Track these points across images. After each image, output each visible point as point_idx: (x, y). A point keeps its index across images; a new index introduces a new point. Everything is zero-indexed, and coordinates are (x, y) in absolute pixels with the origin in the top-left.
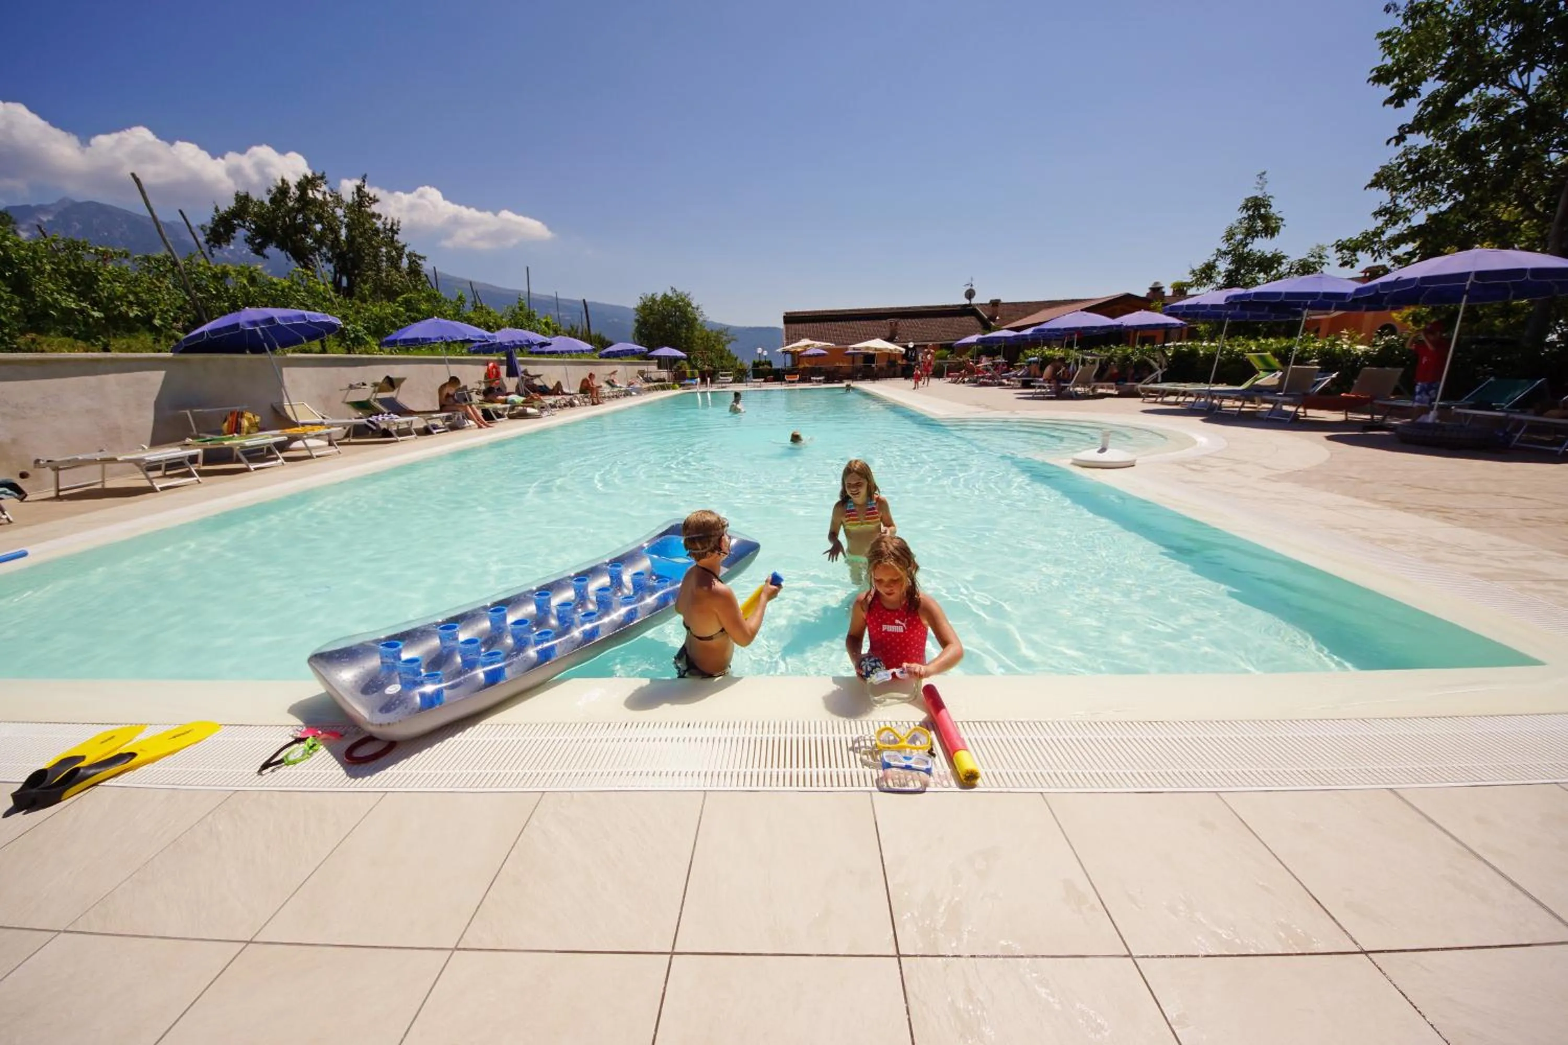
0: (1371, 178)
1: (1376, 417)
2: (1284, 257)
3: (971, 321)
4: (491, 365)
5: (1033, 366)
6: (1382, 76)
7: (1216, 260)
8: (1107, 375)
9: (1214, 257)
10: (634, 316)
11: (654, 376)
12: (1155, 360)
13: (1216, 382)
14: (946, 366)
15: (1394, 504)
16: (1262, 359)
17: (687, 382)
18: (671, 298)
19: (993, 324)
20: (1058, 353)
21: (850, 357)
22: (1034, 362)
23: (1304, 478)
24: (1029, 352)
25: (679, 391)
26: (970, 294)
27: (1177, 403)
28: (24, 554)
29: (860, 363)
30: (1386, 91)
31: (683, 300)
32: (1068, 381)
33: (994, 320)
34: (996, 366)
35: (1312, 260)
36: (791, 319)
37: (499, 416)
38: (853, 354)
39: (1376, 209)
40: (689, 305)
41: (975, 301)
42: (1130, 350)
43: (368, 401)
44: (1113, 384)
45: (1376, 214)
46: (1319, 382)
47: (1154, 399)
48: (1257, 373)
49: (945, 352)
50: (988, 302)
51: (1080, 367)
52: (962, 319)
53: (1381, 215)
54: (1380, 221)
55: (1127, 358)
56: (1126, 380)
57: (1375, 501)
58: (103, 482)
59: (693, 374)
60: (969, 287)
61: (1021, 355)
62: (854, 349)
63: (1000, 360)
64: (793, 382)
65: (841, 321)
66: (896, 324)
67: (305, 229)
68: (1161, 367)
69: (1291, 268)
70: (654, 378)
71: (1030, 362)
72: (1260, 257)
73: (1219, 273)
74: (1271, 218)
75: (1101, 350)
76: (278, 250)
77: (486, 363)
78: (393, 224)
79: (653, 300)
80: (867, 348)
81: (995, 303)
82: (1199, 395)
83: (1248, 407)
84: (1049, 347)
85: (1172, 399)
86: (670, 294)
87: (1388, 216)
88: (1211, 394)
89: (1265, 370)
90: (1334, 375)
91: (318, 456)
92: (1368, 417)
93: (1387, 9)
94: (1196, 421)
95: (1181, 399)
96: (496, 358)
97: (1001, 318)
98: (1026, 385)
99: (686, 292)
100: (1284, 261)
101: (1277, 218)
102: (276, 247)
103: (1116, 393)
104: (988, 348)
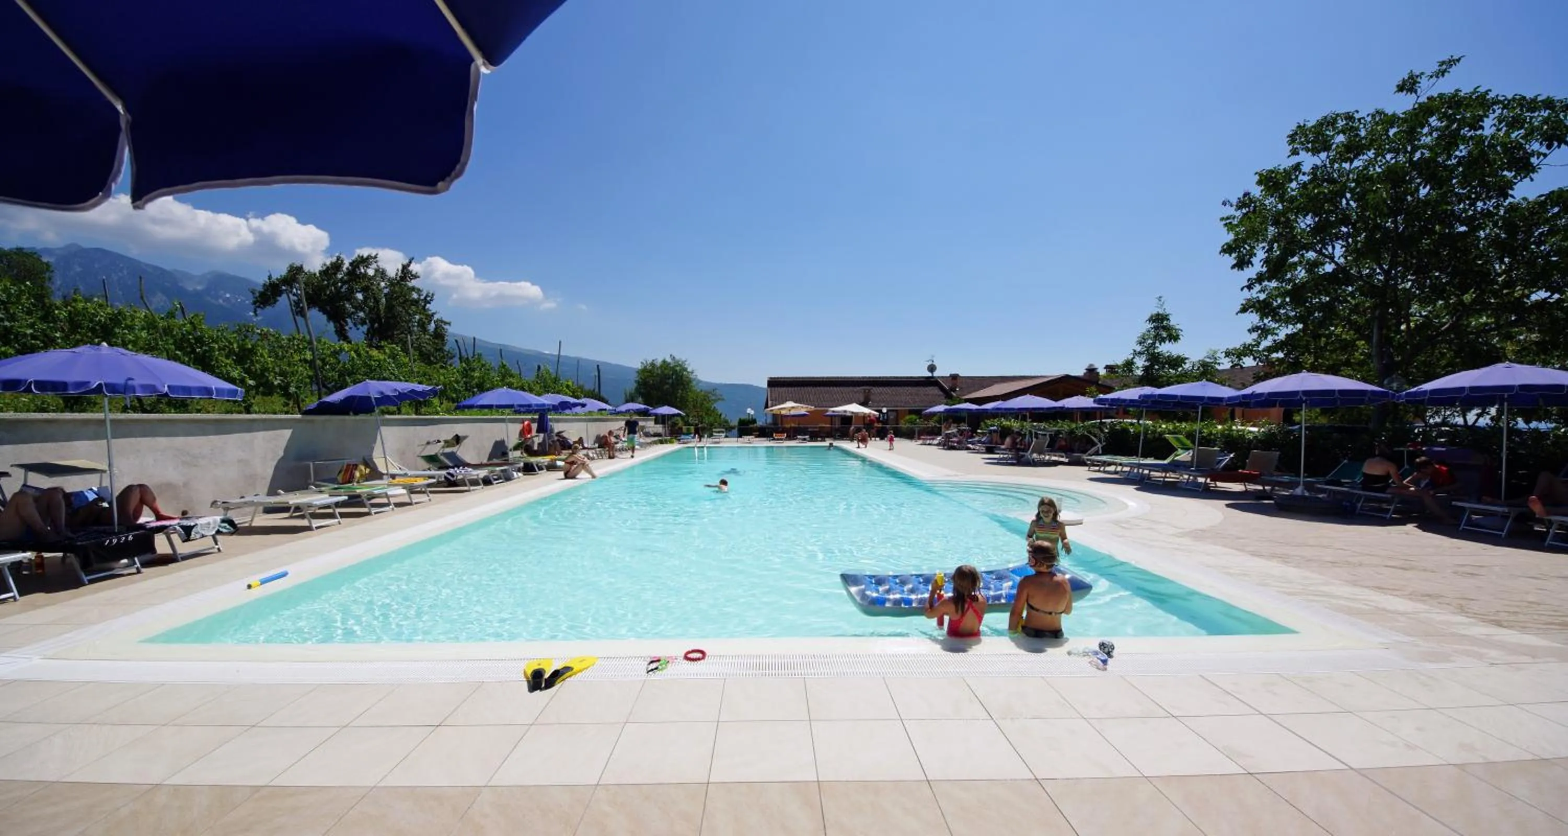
0: (1239, 307)
1: (1266, 488)
2: (1186, 359)
3: (935, 391)
4: (526, 423)
5: (994, 435)
6: (1228, 249)
7: (1134, 358)
8: (1057, 445)
9: (1132, 356)
10: (634, 377)
11: (652, 431)
12: (1095, 436)
13: (1145, 456)
14: (917, 429)
15: (1255, 554)
16: (1178, 439)
17: (683, 437)
18: (670, 364)
19: (954, 394)
20: (1015, 425)
21: (829, 418)
22: (994, 431)
23: (1199, 535)
24: (989, 422)
25: (675, 446)
26: (932, 368)
27: (1116, 473)
28: (284, 575)
29: (837, 425)
30: (1231, 259)
31: (680, 365)
32: (1026, 450)
33: (955, 391)
34: (961, 432)
35: (1208, 360)
36: (774, 383)
37: (540, 469)
38: (831, 416)
39: (1250, 327)
40: (685, 370)
41: (936, 374)
42: (1074, 426)
43: (436, 455)
44: (1063, 454)
45: (1251, 331)
46: (1221, 460)
47: (1097, 468)
48: (1176, 450)
49: (914, 417)
50: (948, 375)
51: (1034, 440)
52: (927, 389)
53: (1254, 331)
54: (1255, 335)
55: (1072, 432)
56: (1073, 451)
57: (1242, 550)
58: (252, 521)
59: (688, 429)
60: (930, 363)
61: (982, 424)
62: (833, 411)
63: (964, 427)
64: (781, 439)
65: (820, 386)
66: (869, 390)
67: (349, 296)
68: (1100, 441)
69: (1193, 367)
70: (652, 433)
71: (991, 430)
72: (1168, 357)
73: (1138, 368)
74: (1172, 329)
75: (1050, 423)
76: (321, 313)
77: (523, 421)
78: (427, 296)
79: (653, 365)
80: (845, 411)
81: (954, 377)
82: (1132, 466)
83: (1171, 477)
84: (1007, 419)
85: (1112, 468)
86: (669, 360)
87: (1260, 332)
88: (1140, 466)
89: (1182, 449)
90: (1232, 455)
91: (416, 503)
92: (1260, 488)
93: (1224, 204)
94: (1131, 489)
95: (1119, 468)
96: (530, 417)
97: (961, 389)
98: (990, 450)
99: (684, 359)
100: (1187, 361)
101: (1176, 330)
102: (319, 311)
103: (1067, 460)
104: (954, 417)
